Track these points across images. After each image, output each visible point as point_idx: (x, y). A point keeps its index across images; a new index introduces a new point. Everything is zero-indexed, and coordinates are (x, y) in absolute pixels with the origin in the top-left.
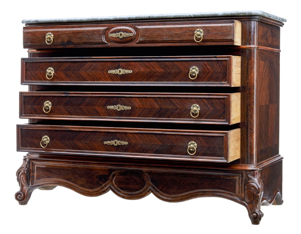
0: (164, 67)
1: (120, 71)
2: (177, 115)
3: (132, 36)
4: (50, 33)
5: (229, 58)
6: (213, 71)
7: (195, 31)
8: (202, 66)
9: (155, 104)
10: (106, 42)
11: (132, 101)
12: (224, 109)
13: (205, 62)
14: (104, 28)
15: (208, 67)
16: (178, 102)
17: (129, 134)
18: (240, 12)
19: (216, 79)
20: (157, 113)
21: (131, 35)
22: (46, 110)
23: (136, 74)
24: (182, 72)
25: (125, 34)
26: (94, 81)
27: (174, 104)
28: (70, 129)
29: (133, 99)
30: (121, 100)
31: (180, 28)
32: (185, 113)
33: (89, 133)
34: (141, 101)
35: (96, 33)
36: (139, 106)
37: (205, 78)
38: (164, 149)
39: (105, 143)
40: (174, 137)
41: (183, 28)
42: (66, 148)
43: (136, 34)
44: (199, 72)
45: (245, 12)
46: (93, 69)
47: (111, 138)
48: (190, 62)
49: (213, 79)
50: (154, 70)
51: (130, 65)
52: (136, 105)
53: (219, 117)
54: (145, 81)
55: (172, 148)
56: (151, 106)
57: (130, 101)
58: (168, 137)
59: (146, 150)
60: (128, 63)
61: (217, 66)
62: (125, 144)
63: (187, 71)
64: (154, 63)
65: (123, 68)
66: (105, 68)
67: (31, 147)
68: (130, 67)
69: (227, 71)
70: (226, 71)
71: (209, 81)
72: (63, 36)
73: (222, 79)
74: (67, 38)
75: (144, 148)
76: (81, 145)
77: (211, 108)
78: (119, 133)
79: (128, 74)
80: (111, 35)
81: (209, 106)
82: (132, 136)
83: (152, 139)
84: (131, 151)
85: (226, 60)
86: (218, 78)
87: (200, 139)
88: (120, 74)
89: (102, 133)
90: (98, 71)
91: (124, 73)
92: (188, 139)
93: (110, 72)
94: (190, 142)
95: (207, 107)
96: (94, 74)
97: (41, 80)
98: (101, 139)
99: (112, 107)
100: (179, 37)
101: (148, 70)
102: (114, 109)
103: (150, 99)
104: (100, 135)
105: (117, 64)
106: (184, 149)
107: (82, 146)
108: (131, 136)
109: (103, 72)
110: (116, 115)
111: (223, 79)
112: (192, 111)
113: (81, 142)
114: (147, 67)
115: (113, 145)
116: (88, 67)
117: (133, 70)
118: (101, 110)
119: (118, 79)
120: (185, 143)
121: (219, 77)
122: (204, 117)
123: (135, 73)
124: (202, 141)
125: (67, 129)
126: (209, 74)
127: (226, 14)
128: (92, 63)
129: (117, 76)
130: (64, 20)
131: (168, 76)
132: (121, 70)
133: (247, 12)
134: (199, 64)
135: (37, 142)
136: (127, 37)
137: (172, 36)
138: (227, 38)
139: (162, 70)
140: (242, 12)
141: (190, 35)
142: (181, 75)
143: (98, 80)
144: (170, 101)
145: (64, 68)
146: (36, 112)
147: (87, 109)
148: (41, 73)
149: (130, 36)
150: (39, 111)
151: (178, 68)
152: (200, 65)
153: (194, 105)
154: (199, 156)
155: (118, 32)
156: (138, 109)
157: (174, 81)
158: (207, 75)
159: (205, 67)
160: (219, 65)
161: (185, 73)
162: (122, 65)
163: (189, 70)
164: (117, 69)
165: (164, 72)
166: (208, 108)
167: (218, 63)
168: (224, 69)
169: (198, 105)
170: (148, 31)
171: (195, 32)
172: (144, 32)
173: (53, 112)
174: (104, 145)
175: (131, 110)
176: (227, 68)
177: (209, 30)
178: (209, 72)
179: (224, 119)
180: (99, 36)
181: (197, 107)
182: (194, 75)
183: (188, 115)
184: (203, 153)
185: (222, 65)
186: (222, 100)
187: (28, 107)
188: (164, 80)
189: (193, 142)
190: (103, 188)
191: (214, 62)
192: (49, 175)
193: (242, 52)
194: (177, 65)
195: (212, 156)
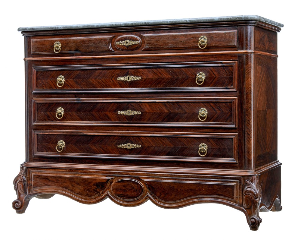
0: (172, 74)
1: (129, 78)
2: (186, 119)
3: (138, 44)
4: (58, 42)
5: (234, 64)
6: (220, 76)
7: (199, 38)
8: (209, 71)
9: (164, 108)
10: (113, 50)
11: (141, 106)
12: (230, 112)
13: (211, 68)
14: (111, 36)
15: (215, 72)
16: (187, 106)
17: (142, 138)
19: (222, 84)
20: (166, 118)
21: (137, 42)
22: (58, 116)
23: (145, 80)
24: (189, 78)
25: (131, 42)
26: (104, 88)
27: (182, 109)
28: (84, 133)
29: (143, 104)
30: (131, 105)
31: (184, 35)
32: (194, 117)
33: (104, 137)
34: (150, 106)
35: (102, 41)
36: (149, 110)
37: (211, 83)
38: (175, 152)
39: (119, 146)
40: (184, 140)
41: (187, 35)
42: (80, 152)
43: (142, 41)
44: (205, 77)
46: (103, 76)
47: (124, 142)
48: (197, 68)
49: (219, 84)
50: (161, 76)
51: (139, 72)
52: (146, 110)
53: (226, 120)
54: (154, 87)
55: (183, 150)
56: (160, 110)
57: (140, 106)
58: (179, 140)
59: (158, 153)
60: (137, 70)
61: (224, 71)
62: (138, 147)
63: (194, 77)
64: (162, 69)
65: (132, 75)
66: (114, 75)
67: (46, 152)
68: (138, 74)
69: (233, 76)
70: (232, 76)
71: (215, 87)
72: (70, 45)
73: (228, 84)
74: (75, 46)
75: (156, 150)
76: (96, 149)
77: (218, 112)
78: (133, 136)
79: (136, 80)
80: (117, 43)
81: (217, 110)
82: (144, 139)
83: (165, 142)
84: (144, 154)
85: (232, 66)
86: (224, 83)
87: (211, 141)
88: (129, 81)
89: (116, 137)
90: (108, 78)
91: (133, 80)
92: (199, 142)
93: (119, 79)
94: (201, 144)
95: (215, 110)
96: (104, 81)
97: (52, 88)
98: (114, 143)
99: (122, 112)
100: (184, 44)
101: (156, 77)
102: (125, 114)
103: (159, 104)
104: (113, 139)
105: (126, 71)
106: (195, 151)
107: (96, 150)
108: (144, 140)
109: (112, 79)
110: (127, 120)
111: (229, 84)
112: (200, 115)
113: (96, 146)
114: (155, 73)
115: (126, 149)
116: (98, 74)
117: (141, 76)
118: (112, 116)
119: (126, 85)
120: (196, 145)
121: (225, 82)
122: (212, 120)
123: (144, 80)
124: (212, 142)
125: (82, 134)
126: (215, 79)
127: (222, 19)
128: (102, 71)
129: (126, 83)
131: (175, 81)
132: (130, 77)
134: (206, 69)
135: (53, 147)
136: (133, 44)
137: (176, 43)
138: (230, 44)
139: (170, 76)
141: (194, 42)
142: (188, 80)
143: (107, 87)
144: (178, 105)
145: (75, 76)
146: (49, 118)
147: (98, 114)
148: (51, 81)
149: (136, 44)
150: (52, 117)
151: (185, 74)
152: (206, 71)
153: (202, 109)
154: (210, 157)
155: (124, 40)
156: (148, 114)
157: (182, 87)
158: (213, 81)
159: (211, 72)
160: (225, 70)
161: (192, 79)
162: (130, 72)
163: (196, 75)
164: (126, 76)
165: (171, 78)
166: (215, 112)
167: (224, 69)
168: (230, 74)
169: (205, 109)
170: (153, 39)
171: (199, 39)
172: (150, 40)
173: (65, 118)
174: (118, 148)
175: (141, 115)
176: (233, 73)
177: (212, 37)
178: (215, 77)
179: (231, 122)
180: (105, 44)
181: (205, 111)
182: (201, 80)
183: (196, 119)
184: (213, 155)
185: (228, 71)
186: (228, 104)
187: (41, 114)
188: (172, 85)
189: (204, 144)
190: (100, 195)
191: (220, 67)
192: (46, 183)
193: (239, 57)
194: (184, 71)
195: (222, 157)
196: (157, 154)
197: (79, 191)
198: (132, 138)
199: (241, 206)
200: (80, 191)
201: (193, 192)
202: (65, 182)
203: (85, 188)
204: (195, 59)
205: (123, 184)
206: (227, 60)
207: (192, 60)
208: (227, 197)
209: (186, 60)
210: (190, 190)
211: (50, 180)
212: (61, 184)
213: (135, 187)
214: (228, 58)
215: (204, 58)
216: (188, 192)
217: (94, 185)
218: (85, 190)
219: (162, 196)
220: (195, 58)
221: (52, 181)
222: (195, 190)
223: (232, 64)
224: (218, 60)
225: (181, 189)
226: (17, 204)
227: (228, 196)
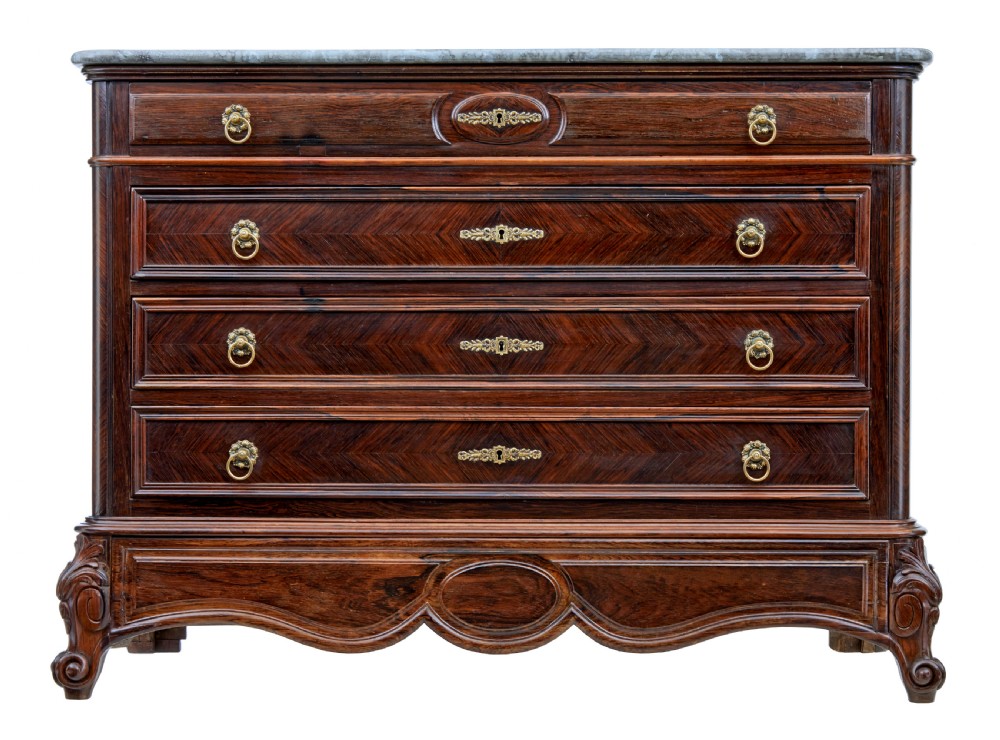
0: (653, 221)
1: (502, 232)
2: (699, 364)
3: (538, 123)
4: (239, 107)
5: (861, 196)
6: (812, 232)
7: (749, 110)
8: (777, 216)
9: (627, 331)
10: (445, 140)
11: (547, 325)
12: (848, 341)
13: (786, 206)
14: (440, 95)
15: (797, 221)
16: (704, 325)
17: (544, 425)
18: (876, 51)
19: (819, 256)
20: (631, 362)
21: (535, 118)
22: (237, 358)
23: (558, 242)
24: (713, 235)
25: (514, 115)
26: (409, 264)
27: (688, 331)
28: (335, 415)
29: (551, 317)
30: (508, 321)
31: (698, 101)
32: (731, 359)
33: (406, 427)
34: (577, 324)
35: (408, 108)
36: (573, 338)
37: (784, 252)
38: (662, 470)
39: (463, 456)
40: (694, 430)
41: (709, 100)
42: (318, 477)
43: (550, 115)
44: (767, 235)
45: (891, 52)
46: (407, 225)
47: (481, 440)
48: (737, 205)
49: (809, 257)
50: (617, 228)
51: (537, 213)
52: (562, 335)
53: (835, 368)
54: (589, 262)
55: (689, 465)
56: (612, 337)
57: (539, 324)
58: (676, 432)
59: (602, 474)
60: (529, 207)
61: (825, 217)
62: (531, 458)
63: (728, 233)
64: (620, 207)
65: (512, 223)
66: (449, 222)
67: (184, 481)
68: (536, 220)
69: (857, 233)
70: (854, 231)
71: (797, 264)
72: (286, 117)
73: (838, 255)
74: (303, 123)
75: (596, 466)
76: (376, 466)
77: (808, 342)
78: (511, 423)
79: (529, 240)
80: (463, 118)
81: (803, 335)
82: (554, 430)
83: (624, 439)
84: (552, 478)
85: (854, 201)
86: (827, 253)
87: (781, 434)
88: (502, 242)
89: (452, 426)
90: (424, 232)
91: (517, 240)
92: (741, 436)
93: (464, 234)
94: (747, 442)
95: (797, 337)
96: (409, 241)
97: (211, 263)
98: (445, 447)
99: (476, 345)
100: (698, 129)
101: (598, 229)
102: (484, 349)
103: (610, 316)
104: (442, 432)
105: (493, 210)
106: (728, 465)
107: (377, 471)
108: (553, 432)
109: (441, 235)
110: (492, 369)
111: (843, 255)
112: (749, 351)
113: (376, 456)
114: (593, 218)
115: (490, 464)
116: (387, 218)
117: (546, 228)
118: (440, 356)
119: (493, 257)
120: (732, 447)
121: (831, 249)
122: (787, 367)
123: (554, 239)
124: (784, 437)
125: (324, 416)
126: (797, 241)
127: (832, 57)
128: (402, 206)
129: (490, 250)
130: (254, 57)
131: (664, 246)
132: (506, 229)
133: (898, 51)
134: (767, 210)
135: (210, 464)
136: (520, 123)
137: (672, 126)
138: (849, 135)
139: (647, 231)
140: (883, 51)
141: (730, 124)
142: (707, 243)
143: (420, 260)
144: (675, 322)
145: (298, 222)
146: (197, 366)
147: (388, 351)
148: (207, 240)
149: (532, 123)
150: (209, 362)
151: (699, 222)
152: (770, 214)
153: (755, 332)
154: (777, 483)
155: (490, 109)
156: (567, 349)
157: (686, 263)
158: (790, 245)
159: (785, 220)
160: (831, 214)
161: (721, 238)
162: (507, 214)
163: (736, 229)
164: (491, 227)
165: (651, 235)
166: (798, 342)
167: (825, 209)
168: (846, 226)
169: (767, 334)
170: (592, 108)
171: (751, 114)
172: (580, 111)
173: (261, 365)
174: (457, 462)
175: (545, 353)
176: (857, 224)
177: (793, 109)
178: (798, 236)
179: (848, 373)
180: (419, 120)
181: (765, 338)
182: (752, 243)
183: (733, 365)
184: (789, 475)
185: (838, 216)
186: (842, 317)
187: (163, 350)
188: (652, 259)
189: (758, 442)
190: (400, 620)
191: (814, 205)
192: (189, 589)
193: (876, 173)
194: (694, 215)
195: (818, 483)
196: (598, 478)
197: (318, 608)
198: (509, 427)
199: (883, 631)
200: (324, 610)
201: (728, 594)
202: (265, 582)
203: (343, 600)
204: (733, 176)
205: (484, 579)
206: (837, 181)
207: (720, 180)
208: (839, 604)
209: (701, 180)
210: (720, 588)
211: (204, 578)
212: (249, 588)
213: (527, 588)
214: (840, 177)
215: (764, 175)
216: (713, 596)
217: (376, 586)
218: (341, 606)
219: (622, 613)
220: (733, 173)
221: (213, 581)
222: (736, 587)
223: (854, 196)
224: (809, 182)
225: (687, 588)
226: (71, 666)
227: (841, 601)
